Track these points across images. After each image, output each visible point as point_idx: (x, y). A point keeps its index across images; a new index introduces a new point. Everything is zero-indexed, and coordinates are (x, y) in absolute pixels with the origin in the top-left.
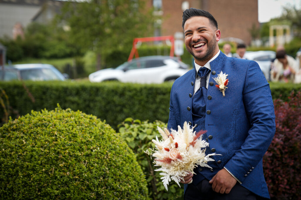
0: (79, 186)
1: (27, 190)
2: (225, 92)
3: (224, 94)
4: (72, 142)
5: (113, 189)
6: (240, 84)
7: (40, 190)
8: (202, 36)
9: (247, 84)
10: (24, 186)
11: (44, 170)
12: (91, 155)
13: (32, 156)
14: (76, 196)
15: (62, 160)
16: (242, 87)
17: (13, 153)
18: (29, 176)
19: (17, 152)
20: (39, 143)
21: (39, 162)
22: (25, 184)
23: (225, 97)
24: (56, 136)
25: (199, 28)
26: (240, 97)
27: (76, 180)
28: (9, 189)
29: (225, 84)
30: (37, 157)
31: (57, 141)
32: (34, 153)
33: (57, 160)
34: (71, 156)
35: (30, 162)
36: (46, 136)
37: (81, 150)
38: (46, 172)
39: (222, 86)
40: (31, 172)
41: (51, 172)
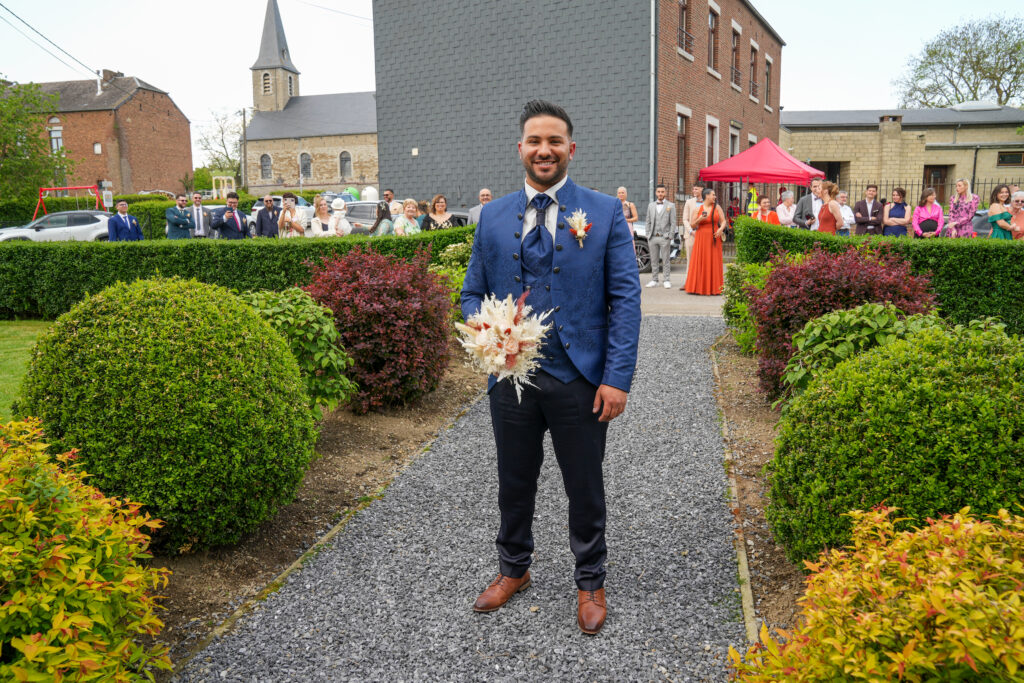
0: (241, 393)
1: (160, 408)
2: (584, 241)
3: (581, 245)
4: (214, 327)
5: (280, 391)
6: (603, 233)
7: (182, 406)
8: (552, 150)
9: (613, 234)
10: (154, 402)
11: (184, 374)
12: (245, 344)
13: (157, 354)
14: (240, 408)
15: (207, 355)
16: (606, 237)
17: (119, 351)
18: (161, 385)
19: (126, 349)
20: (164, 333)
21: (174, 362)
22: (156, 399)
23: (582, 250)
24: (187, 318)
25: (553, 137)
26: (602, 253)
27: (234, 385)
28: (126, 409)
29: (586, 230)
30: (167, 354)
31: (190, 326)
32: (161, 349)
33: (200, 357)
34: (220, 349)
35: (157, 363)
36: (172, 321)
37: (230, 338)
38: (189, 377)
39: (581, 233)
40: (163, 380)
41: (196, 376)
